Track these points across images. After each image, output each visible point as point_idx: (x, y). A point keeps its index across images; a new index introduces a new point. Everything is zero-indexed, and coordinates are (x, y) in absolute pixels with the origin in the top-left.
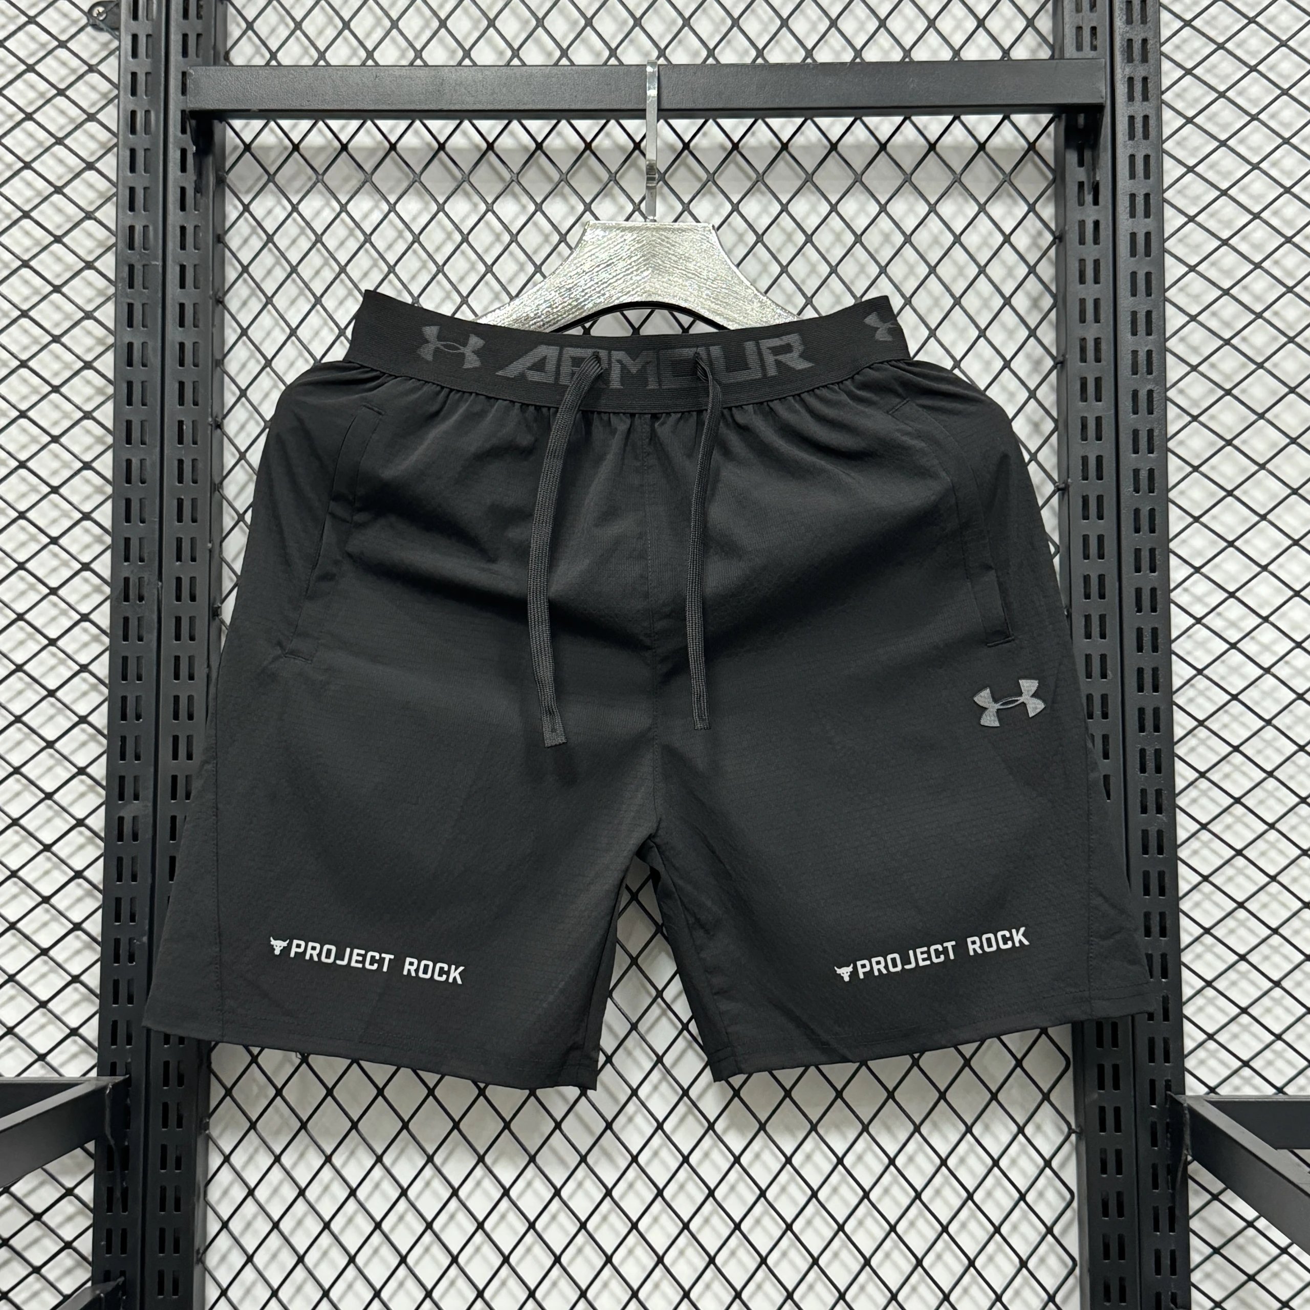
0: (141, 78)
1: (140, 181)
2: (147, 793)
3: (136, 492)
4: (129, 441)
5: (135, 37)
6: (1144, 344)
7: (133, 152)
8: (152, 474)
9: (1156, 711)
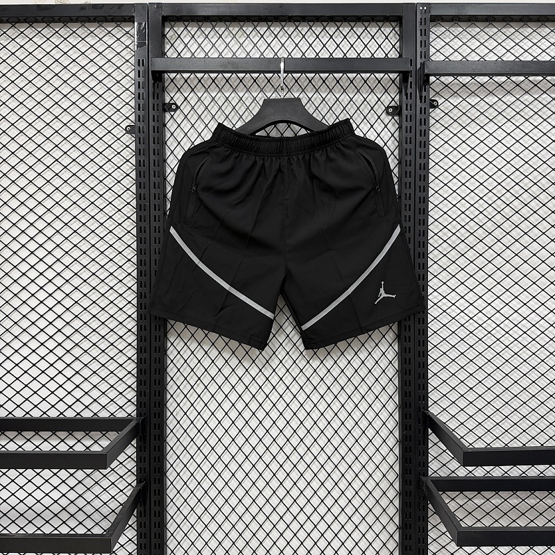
0: (142, 151)
1: (142, 180)
2: (148, 351)
3: (143, 268)
4: (141, 254)
5: (140, 138)
6: (422, 228)
7: (140, 172)
8: (148, 263)
9: (423, 330)
